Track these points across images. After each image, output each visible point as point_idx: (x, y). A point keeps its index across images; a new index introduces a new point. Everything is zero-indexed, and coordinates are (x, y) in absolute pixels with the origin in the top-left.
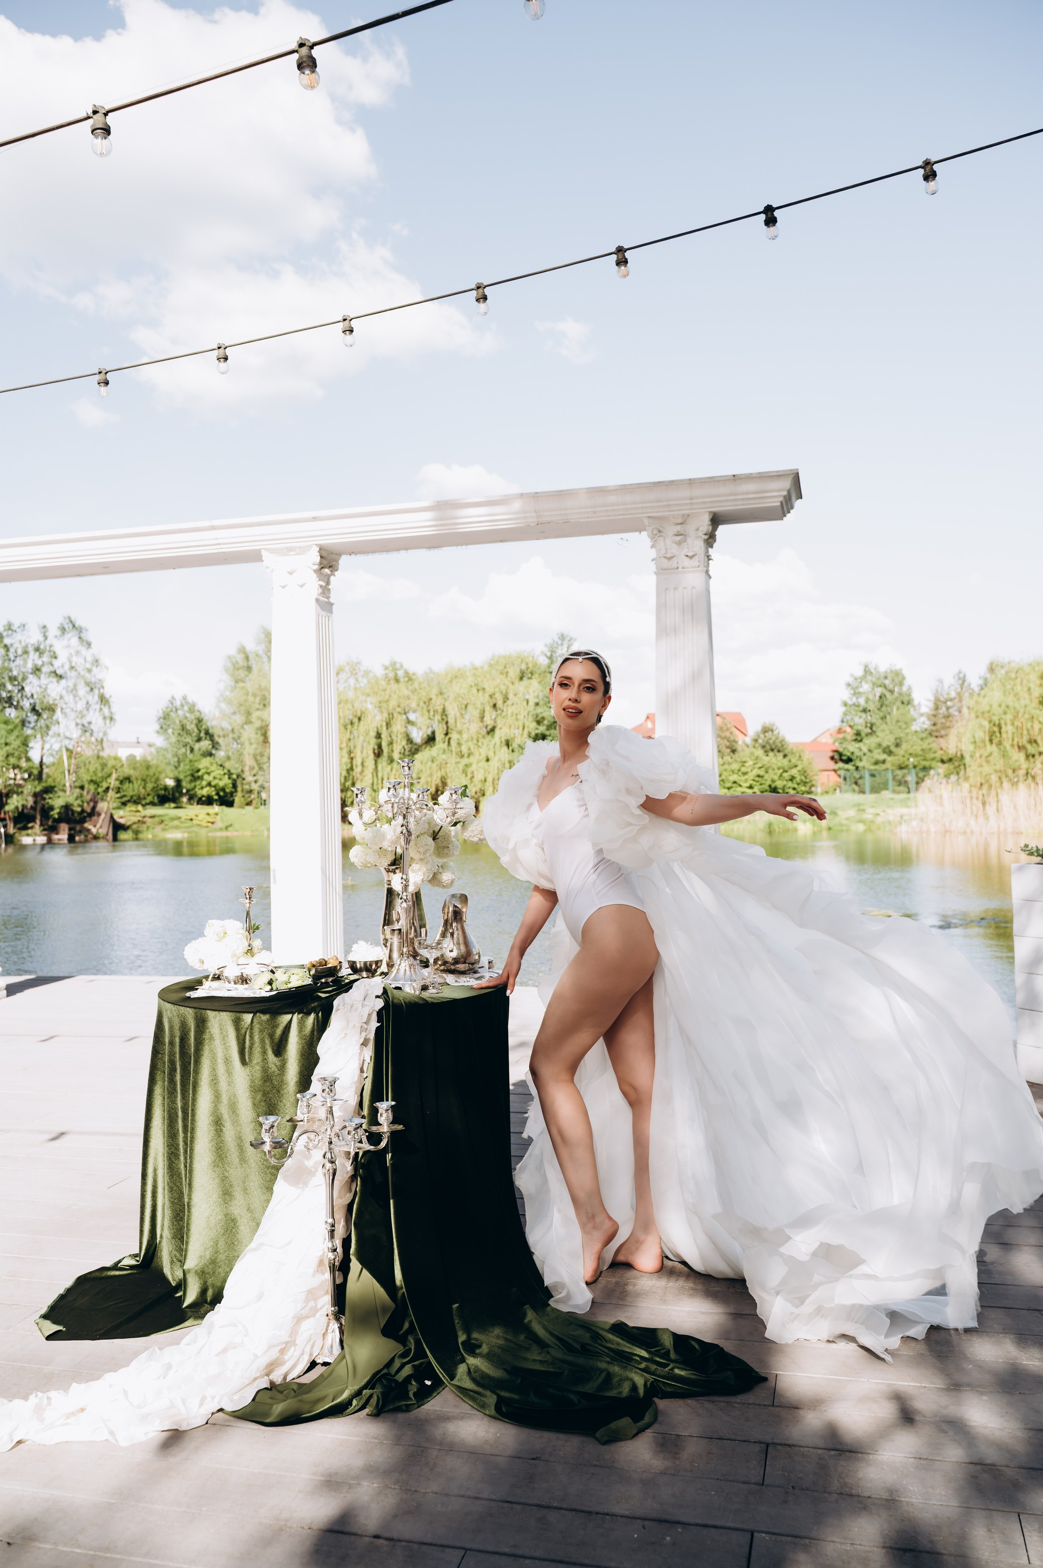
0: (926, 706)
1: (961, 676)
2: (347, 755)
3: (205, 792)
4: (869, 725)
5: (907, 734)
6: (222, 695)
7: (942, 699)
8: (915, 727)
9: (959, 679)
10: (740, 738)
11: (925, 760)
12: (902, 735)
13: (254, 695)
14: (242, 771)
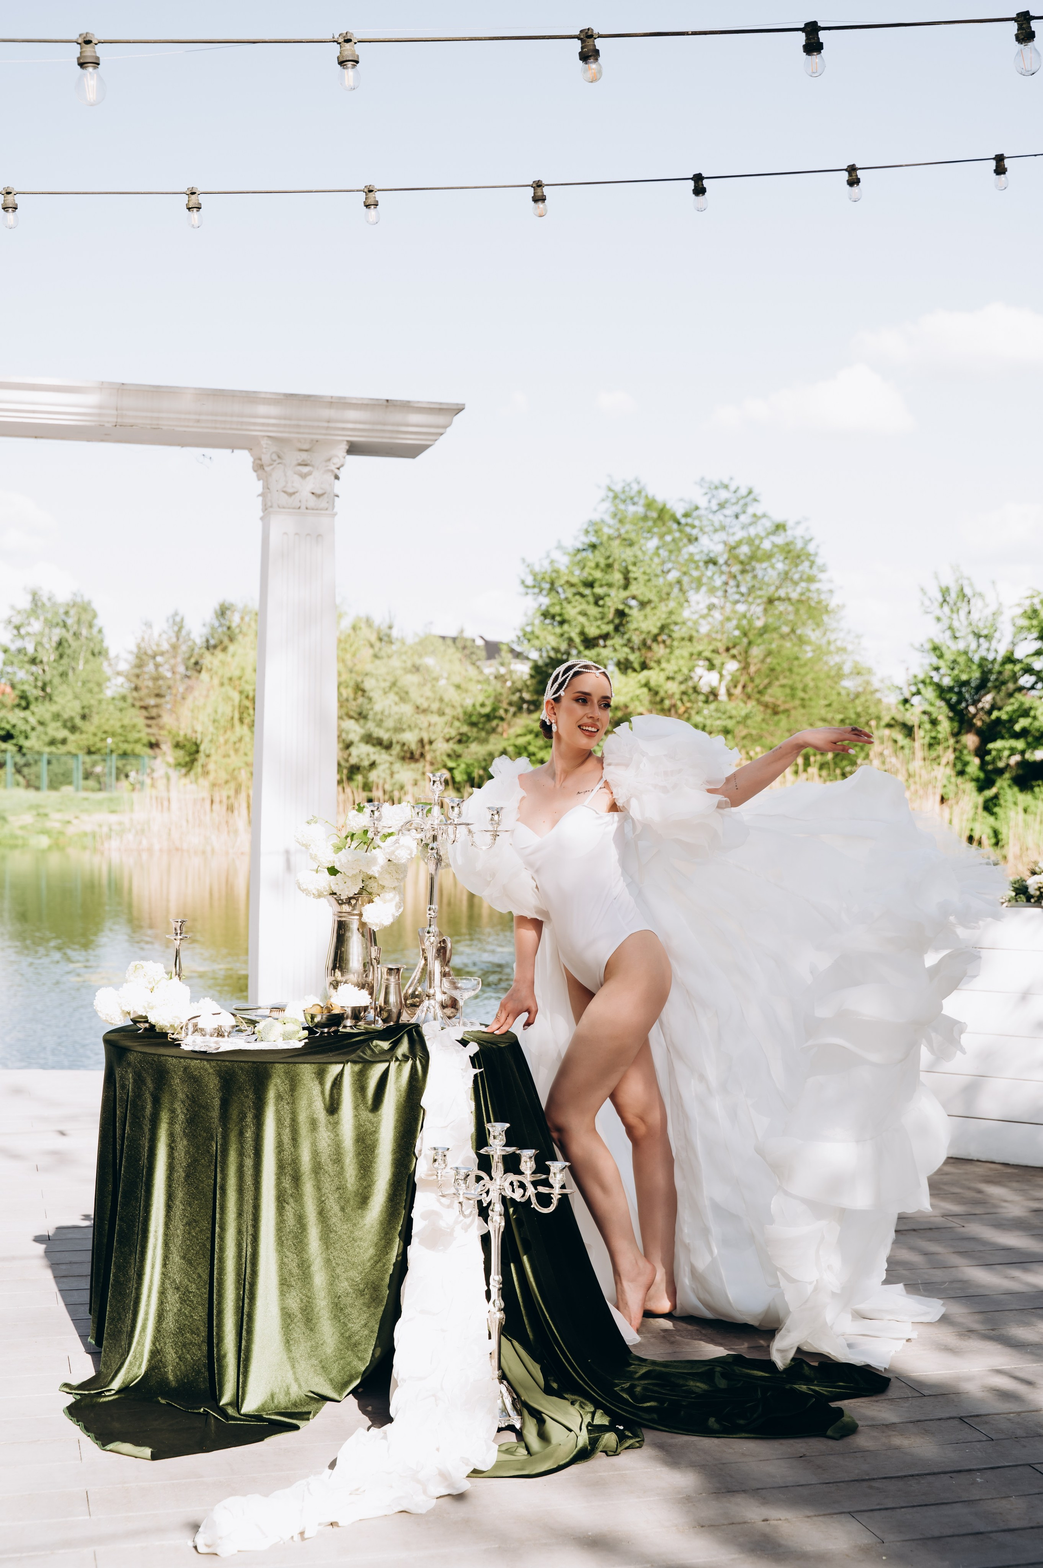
0: (126, 660)
1: (178, 619)
4: (40, 684)
5: (100, 702)
7: (150, 652)
9: (174, 623)
11: (126, 741)
12: (93, 702)
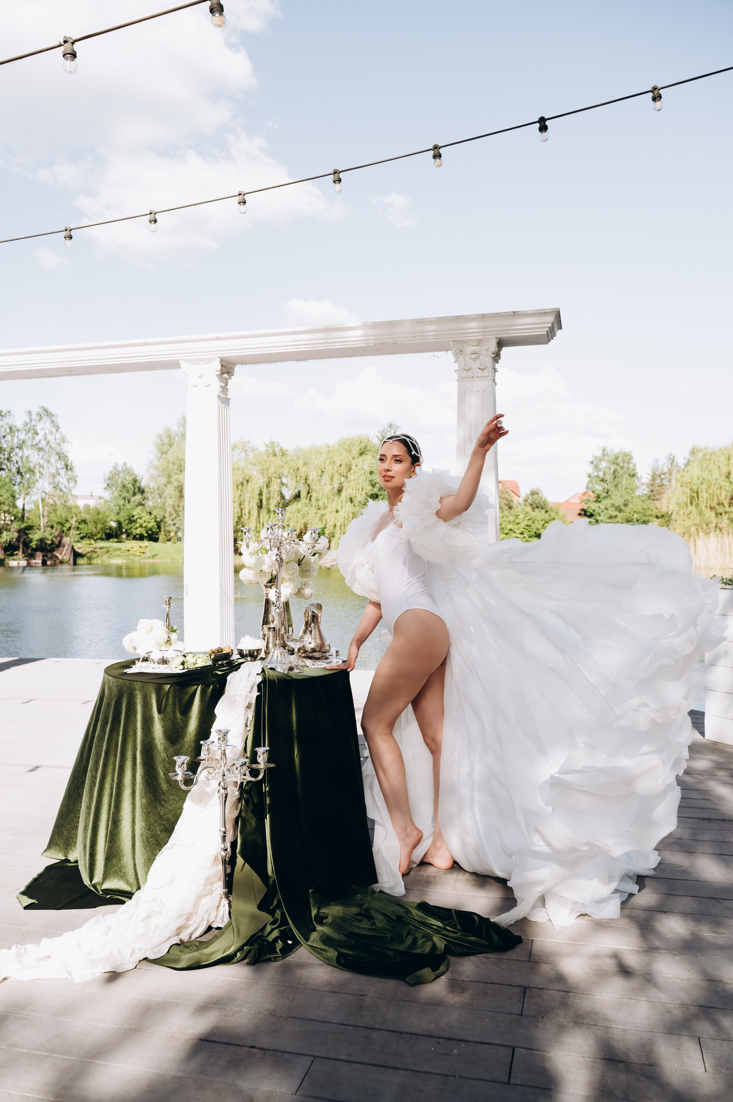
0: (646, 478)
1: (672, 457)
2: (238, 507)
3: (138, 531)
4: (606, 491)
5: (633, 498)
6: (151, 463)
7: (657, 473)
8: (638, 493)
9: (670, 459)
10: (515, 498)
11: (645, 516)
12: (629, 498)
13: (174, 464)
14: (164, 517)
